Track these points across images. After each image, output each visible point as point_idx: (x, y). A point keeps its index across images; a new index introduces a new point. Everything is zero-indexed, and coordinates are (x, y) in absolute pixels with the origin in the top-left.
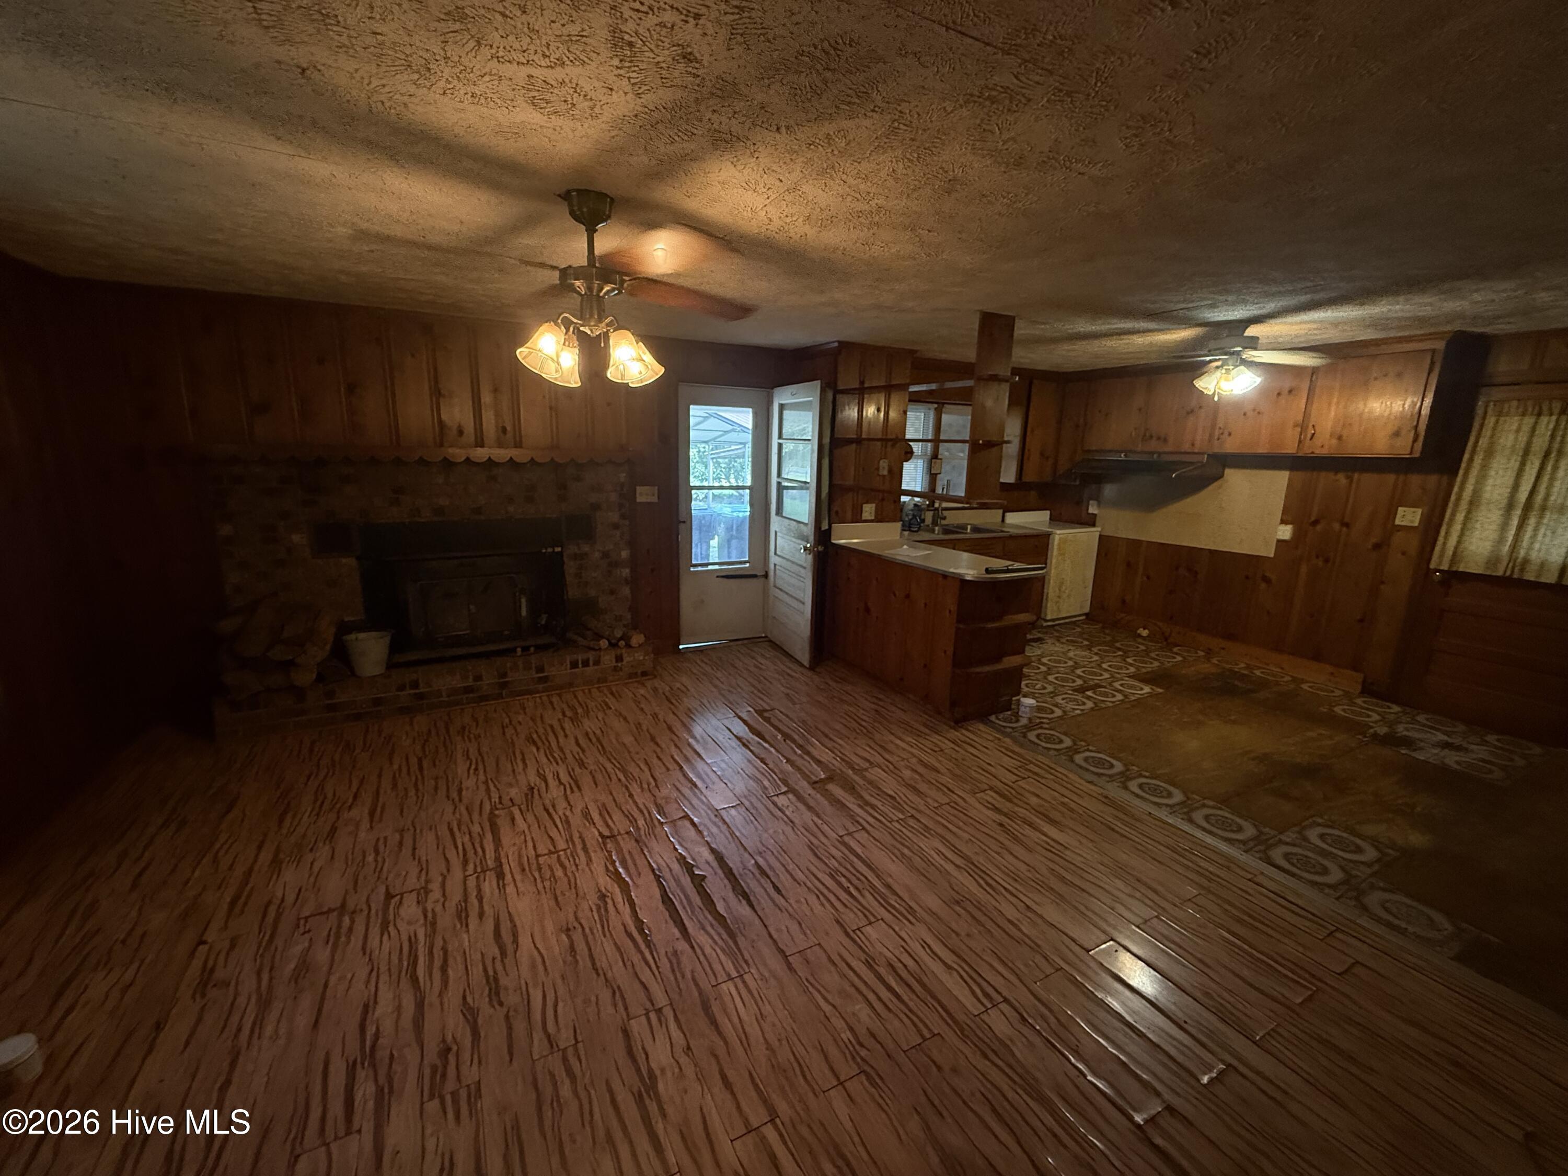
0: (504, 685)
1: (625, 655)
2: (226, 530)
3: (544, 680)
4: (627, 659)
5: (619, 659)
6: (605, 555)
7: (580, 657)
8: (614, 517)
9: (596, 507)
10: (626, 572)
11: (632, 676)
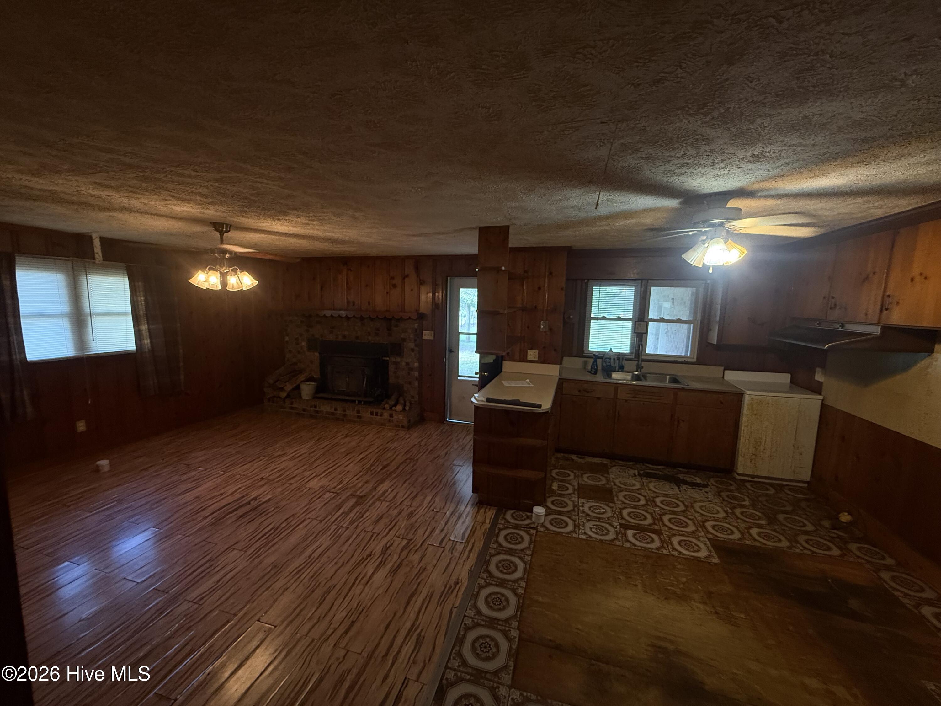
0: (345, 415)
1: (394, 415)
2: (287, 339)
3: (359, 417)
4: (395, 417)
5: (391, 416)
6: (407, 364)
7: (375, 411)
8: (412, 345)
9: (404, 340)
10: (416, 374)
11: (397, 426)
